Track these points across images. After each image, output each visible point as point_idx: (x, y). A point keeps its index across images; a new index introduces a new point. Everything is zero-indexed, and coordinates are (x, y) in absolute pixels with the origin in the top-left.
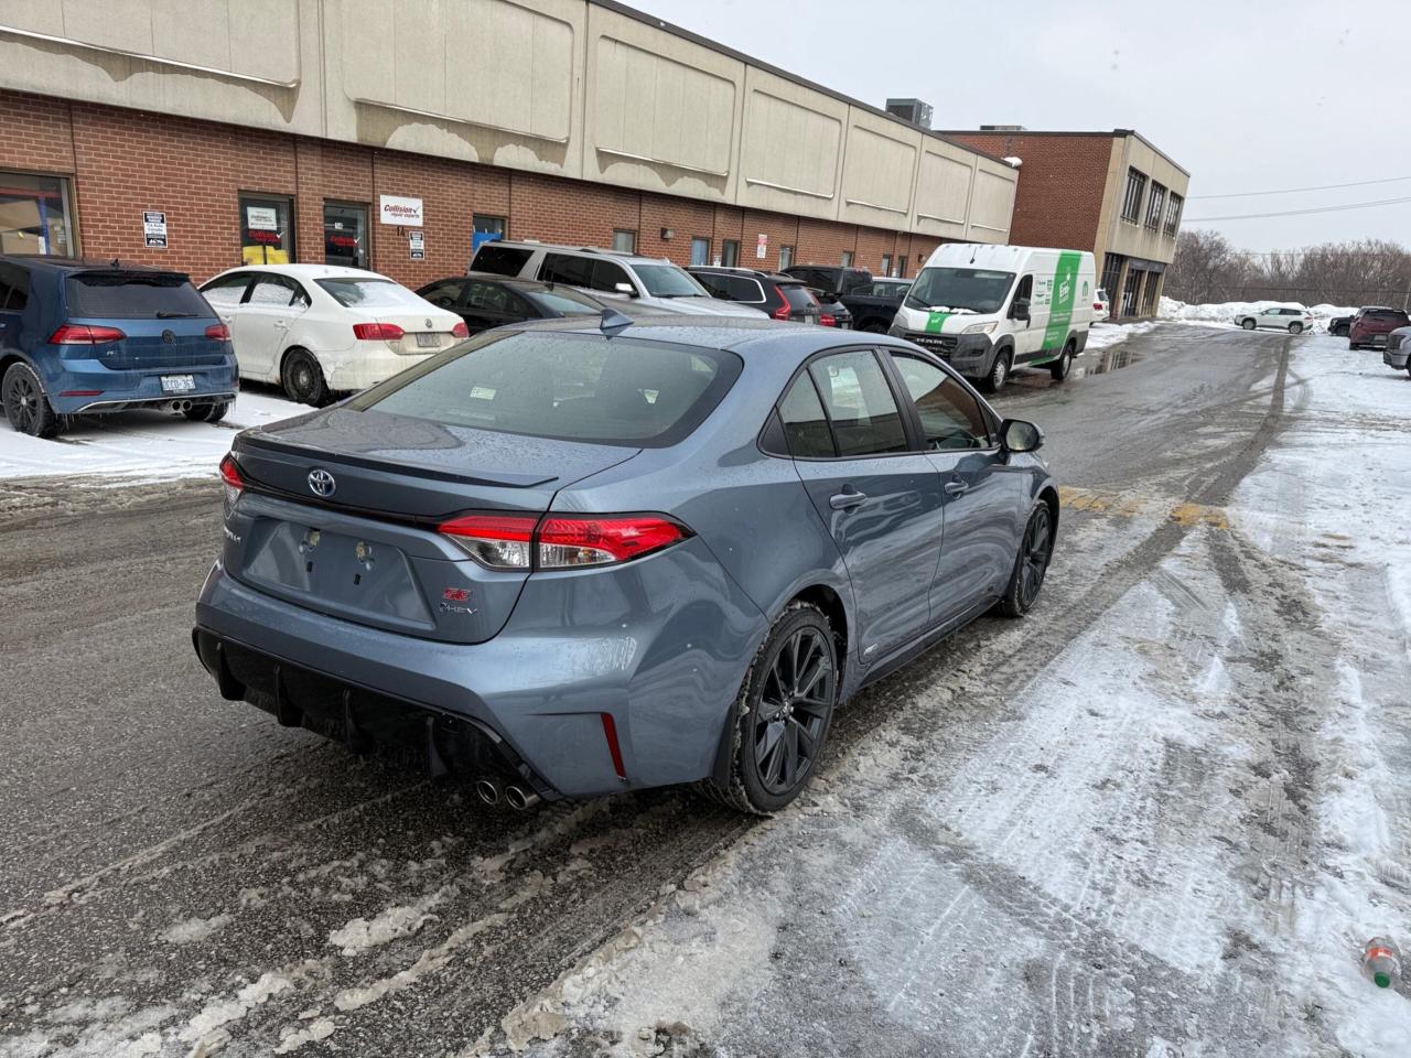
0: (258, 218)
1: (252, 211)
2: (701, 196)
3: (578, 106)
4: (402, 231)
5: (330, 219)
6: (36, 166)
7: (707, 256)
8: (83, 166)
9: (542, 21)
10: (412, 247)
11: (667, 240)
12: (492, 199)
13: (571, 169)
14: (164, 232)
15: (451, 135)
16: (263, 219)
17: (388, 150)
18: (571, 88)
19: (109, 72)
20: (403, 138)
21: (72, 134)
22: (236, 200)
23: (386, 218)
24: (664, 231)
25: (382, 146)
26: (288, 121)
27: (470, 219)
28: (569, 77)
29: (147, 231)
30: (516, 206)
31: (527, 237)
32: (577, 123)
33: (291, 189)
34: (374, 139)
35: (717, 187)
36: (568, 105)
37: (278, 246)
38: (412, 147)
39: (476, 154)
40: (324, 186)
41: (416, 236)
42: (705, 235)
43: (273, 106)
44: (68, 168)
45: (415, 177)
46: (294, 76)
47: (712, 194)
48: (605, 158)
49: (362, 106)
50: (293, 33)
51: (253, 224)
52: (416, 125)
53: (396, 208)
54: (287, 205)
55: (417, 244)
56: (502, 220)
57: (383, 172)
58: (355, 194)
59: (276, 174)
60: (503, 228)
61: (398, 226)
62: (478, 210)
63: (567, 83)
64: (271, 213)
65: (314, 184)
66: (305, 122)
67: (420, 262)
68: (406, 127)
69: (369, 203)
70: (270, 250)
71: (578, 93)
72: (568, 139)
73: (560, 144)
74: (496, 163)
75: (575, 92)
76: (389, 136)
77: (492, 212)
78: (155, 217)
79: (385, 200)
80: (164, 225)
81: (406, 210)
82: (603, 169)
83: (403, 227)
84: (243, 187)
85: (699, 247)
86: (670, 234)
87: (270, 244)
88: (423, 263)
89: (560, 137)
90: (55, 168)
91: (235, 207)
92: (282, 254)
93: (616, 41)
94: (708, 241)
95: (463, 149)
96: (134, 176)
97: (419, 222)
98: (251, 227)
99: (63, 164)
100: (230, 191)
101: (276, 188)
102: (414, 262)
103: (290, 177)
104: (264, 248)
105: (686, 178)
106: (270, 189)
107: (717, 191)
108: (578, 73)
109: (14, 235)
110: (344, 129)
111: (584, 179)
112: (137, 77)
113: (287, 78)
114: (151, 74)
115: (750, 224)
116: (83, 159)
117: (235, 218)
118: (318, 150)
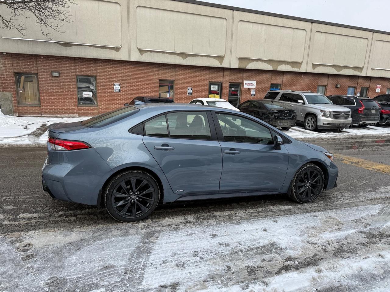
0: (213, 88)
1: (212, 86)
2: (352, 74)
3: (306, 52)
4: (249, 89)
5: (230, 87)
6: (167, 79)
7: (354, 92)
8: (176, 78)
9: (296, 30)
10: (252, 93)
11: (338, 88)
12: (276, 80)
13: (303, 69)
14: (192, 92)
15: (265, 64)
16: (214, 88)
17: (246, 69)
18: (305, 47)
19: (182, 58)
20: (251, 66)
21: (175, 72)
22: (208, 84)
23: (245, 86)
24: (337, 85)
25: (245, 68)
26: (221, 65)
27: (270, 85)
28: (304, 44)
29: (188, 92)
30: (284, 81)
31: (287, 89)
32: (306, 57)
33: (222, 81)
34: (243, 67)
35: (358, 71)
36: (303, 52)
37: (217, 94)
38: (253, 68)
39: (272, 68)
40: (230, 79)
41: (253, 90)
42: (354, 86)
43: (218, 61)
44: (174, 79)
45: (254, 75)
46: (224, 54)
47: (357, 73)
48: (314, 66)
49: (240, 59)
50: (225, 43)
51: (212, 89)
52: (255, 62)
53: (248, 84)
54: (220, 85)
55: (253, 92)
56: (280, 85)
57: (246, 75)
58: (237, 81)
59: (218, 77)
60: (280, 87)
61: (248, 88)
62: (273, 82)
63: (304, 45)
64: (216, 87)
65: (227, 79)
66: (225, 65)
67: (254, 97)
68: (252, 63)
69: (241, 83)
70: (215, 95)
71: (307, 48)
72: (302, 61)
73: (300, 63)
74: (278, 70)
75: (306, 48)
76: (247, 66)
77: (277, 83)
78: (190, 88)
79: (245, 82)
80: (192, 90)
81: (252, 84)
82: (314, 68)
83: (250, 88)
84: (210, 81)
85: (351, 90)
86: (338, 86)
87: (216, 94)
88: (255, 97)
89: (300, 61)
90: (171, 79)
91: (208, 86)
92: (219, 96)
93: (322, 32)
94: (355, 88)
95: (269, 67)
96: (187, 80)
97: (254, 87)
98: (211, 90)
99: (173, 78)
100: (207, 82)
101: (218, 81)
102: (252, 97)
103: (222, 78)
104: (214, 95)
105: (346, 69)
106: (217, 81)
107: (359, 72)
108: (307, 43)
109: (163, 93)
110: (235, 65)
111: (307, 72)
112: (188, 58)
113: (222, 54)
114: (191, 57)
115: (373, 82)
116: (177, 77)
117: (207, 88)
118: (229, 71)
